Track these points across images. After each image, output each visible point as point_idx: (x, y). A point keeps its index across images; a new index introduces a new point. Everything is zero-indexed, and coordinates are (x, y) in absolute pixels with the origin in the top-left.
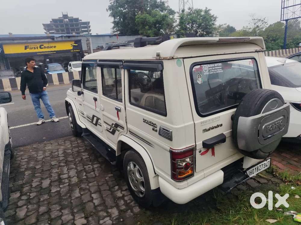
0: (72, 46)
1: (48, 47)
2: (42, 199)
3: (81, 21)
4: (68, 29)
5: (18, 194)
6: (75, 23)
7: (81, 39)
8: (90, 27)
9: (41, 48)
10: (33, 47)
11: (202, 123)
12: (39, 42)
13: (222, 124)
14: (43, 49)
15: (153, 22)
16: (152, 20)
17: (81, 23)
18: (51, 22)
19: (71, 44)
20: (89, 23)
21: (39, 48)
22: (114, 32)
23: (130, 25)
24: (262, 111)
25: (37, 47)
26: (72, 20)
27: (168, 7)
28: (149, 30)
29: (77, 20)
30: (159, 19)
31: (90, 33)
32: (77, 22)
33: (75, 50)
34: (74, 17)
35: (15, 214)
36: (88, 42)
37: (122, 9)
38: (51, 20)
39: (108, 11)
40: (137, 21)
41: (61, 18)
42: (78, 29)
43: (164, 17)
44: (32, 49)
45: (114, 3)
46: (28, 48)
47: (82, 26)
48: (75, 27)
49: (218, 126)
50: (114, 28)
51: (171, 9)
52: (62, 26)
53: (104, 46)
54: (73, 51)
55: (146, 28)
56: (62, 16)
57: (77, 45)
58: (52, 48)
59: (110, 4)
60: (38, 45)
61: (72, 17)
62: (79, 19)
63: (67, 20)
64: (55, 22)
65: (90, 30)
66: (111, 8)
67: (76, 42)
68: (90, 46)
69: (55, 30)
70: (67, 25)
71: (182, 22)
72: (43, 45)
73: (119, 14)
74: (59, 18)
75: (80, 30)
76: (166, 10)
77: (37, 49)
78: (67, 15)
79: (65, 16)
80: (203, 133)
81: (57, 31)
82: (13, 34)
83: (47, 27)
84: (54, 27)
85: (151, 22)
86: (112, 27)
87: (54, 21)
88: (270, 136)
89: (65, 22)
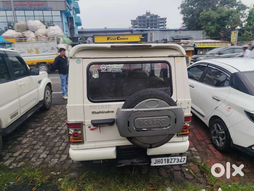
0: (140, 38)
1: (123, 39)
2: (39, 137)
3: (159, 18)
4: (148, 24)
5: (32, 131)
6: (155, 19)
7: (148, 33)
8: (166, 22)
9: (118, 39)
10: (113, 38)
11: (90, 106)
12: (117, 35)
13: (113, 112)
14: (119, 40)
15: (217, 18)
16: (217, 16)
17: (159, 19)
18: (137, 18)
19: (140, 37)
20: (166, 19)
21: (116, 39)
22: (184, 27)
23: (195, 21)
24: (135, 107)
25: (115, 39)
26: (152, 16)
27: (239, 2)
28: (212, 25)
29: (156, 16)
30: (224, 15)
31: (165, 27)
32: (157, 18)
33: (142, 42)
34: (154, 14)
35: (22, 140)
36: (151, 35)
37: (192, 6)
38: (137, 17)
39: (179, 9)
40: (201, 18)
41: (145, 15)
42: (156, 24)
43: (230, 13)
44: (112, 40)
45: (186, 2)
46: (109, 39)
47: (160, 21)
48: (154, 22)
49: (109, 112)
50: (183, 23)
51: (243, 4)
52: (144, 21)
53: (168, 39)
54: (140, 42)
55: (209, 24)
56: (146, 13)
57: (144, 38)
58: (125, 39)
59: (182, 2)
60: (116, 37)
61: (153, 14)
62: (158, 16)
63: (149, 16)
64: (140, 19)
65: (166, 25)
66: (182, 6)
67: (144, 35)
68: (152, 39)
69: (139, 24)
70: (148, 20)
71: (250, 17)
72: (119, 37)
73: (187, 11)
74: (143, 15)
75: (158, 25)
76: (237, 5)
77: (115, 40)
78: (149, 13)
79: (148, 14)
80: (92, 114)
81: (140, 26)
82: (107, 28)
83: (134, 22)
84: (138, 22)
85: (215, 18)
86: (182, 23)
87: (139, 17)
88: (146, 129)
89: (147, 18)
